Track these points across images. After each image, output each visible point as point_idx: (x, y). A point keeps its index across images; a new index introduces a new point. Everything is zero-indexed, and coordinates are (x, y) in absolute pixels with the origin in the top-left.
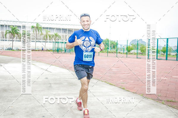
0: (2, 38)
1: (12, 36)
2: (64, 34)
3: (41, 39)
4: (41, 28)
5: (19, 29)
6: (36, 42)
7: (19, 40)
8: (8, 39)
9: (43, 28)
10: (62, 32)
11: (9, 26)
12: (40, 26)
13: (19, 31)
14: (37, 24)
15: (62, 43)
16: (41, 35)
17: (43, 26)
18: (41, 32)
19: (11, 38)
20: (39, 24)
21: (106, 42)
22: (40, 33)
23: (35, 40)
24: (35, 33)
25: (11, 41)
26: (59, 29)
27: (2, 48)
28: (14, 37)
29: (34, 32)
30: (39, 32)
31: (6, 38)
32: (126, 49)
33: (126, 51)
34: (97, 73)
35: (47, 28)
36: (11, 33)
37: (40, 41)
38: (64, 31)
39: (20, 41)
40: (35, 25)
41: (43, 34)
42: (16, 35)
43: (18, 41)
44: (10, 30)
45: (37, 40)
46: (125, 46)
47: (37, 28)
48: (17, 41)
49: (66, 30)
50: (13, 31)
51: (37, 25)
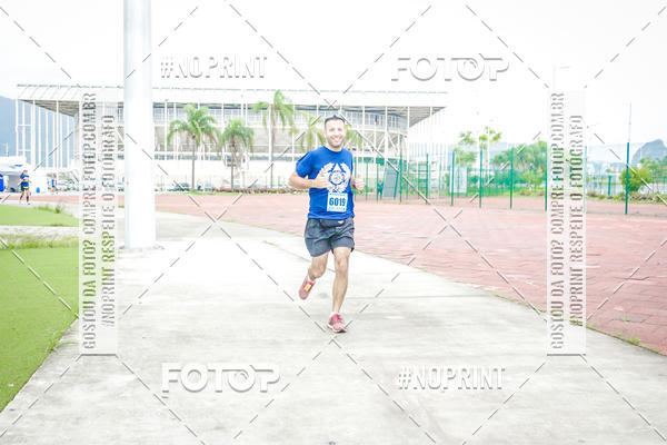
0: (156, 150)
1: (191, 141)
2: (375, 129)
3: (288, 150)
4: (289, 107)
5: (214, 114)
6: (273, 159)
7: (215, 154)
8: (176, 153)
9: (299, 108)
10: (367, 122)
11: (180, 106)
12: (286, 103)
13: (213, 121)
14: (278, 93)
15: (368, 160)
16: (290, 134)
17: (298, 100)
18: (291, 124)
19: (185, 148)
20: (284, 93)
21: (536, 153)
22: (288, 127)
23: (269, 155)
24: (269, 127)
25: (188, 158)
26: (356, 111)
27: (158, 185)
28: (198, 145)
29: (265, 123)
30: (284, 124)
31: (170, 148)
32: (618, 181)
33: (620, 189)
34: (516, 277)
35: (313, 108)
36: (188, 130)
37: (288, 155)
38: (372, 117)
39: (219, 158)
40: (269, 99)
41: (296, 131)
42: (204, 137)
43: (212, 158)
44: (185, 118)
45: (275, 155)
46: (612, 169)
47: (277, 108)
48: (207, 158)
49: (381, 111)
50: (195, 123)
51: (275, 100)
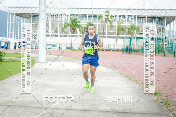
0: (61, 33)
3: (114, 33)
8: (68, 34)
10: (148, 22)
11: (71, 15)
31: (66, 32)
38: (150, 20)
45: (109, 36)
49: (154, 18)
50: (74, 23)
